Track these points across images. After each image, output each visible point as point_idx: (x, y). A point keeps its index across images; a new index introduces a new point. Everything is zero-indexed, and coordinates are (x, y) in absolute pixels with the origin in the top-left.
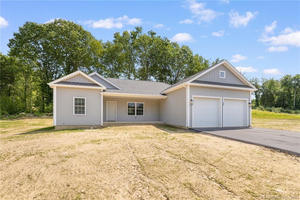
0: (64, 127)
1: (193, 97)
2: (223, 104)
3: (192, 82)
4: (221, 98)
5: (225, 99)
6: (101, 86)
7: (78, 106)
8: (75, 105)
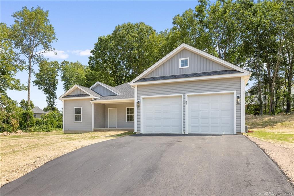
0: (69, 132)
1: (141, 99)
2: (185, 103)
3: (136, 82)
4: (182, 95)
5: (188, 96)
6: (90, 96)
7: (77, 114)
8: (75, 114)
